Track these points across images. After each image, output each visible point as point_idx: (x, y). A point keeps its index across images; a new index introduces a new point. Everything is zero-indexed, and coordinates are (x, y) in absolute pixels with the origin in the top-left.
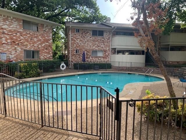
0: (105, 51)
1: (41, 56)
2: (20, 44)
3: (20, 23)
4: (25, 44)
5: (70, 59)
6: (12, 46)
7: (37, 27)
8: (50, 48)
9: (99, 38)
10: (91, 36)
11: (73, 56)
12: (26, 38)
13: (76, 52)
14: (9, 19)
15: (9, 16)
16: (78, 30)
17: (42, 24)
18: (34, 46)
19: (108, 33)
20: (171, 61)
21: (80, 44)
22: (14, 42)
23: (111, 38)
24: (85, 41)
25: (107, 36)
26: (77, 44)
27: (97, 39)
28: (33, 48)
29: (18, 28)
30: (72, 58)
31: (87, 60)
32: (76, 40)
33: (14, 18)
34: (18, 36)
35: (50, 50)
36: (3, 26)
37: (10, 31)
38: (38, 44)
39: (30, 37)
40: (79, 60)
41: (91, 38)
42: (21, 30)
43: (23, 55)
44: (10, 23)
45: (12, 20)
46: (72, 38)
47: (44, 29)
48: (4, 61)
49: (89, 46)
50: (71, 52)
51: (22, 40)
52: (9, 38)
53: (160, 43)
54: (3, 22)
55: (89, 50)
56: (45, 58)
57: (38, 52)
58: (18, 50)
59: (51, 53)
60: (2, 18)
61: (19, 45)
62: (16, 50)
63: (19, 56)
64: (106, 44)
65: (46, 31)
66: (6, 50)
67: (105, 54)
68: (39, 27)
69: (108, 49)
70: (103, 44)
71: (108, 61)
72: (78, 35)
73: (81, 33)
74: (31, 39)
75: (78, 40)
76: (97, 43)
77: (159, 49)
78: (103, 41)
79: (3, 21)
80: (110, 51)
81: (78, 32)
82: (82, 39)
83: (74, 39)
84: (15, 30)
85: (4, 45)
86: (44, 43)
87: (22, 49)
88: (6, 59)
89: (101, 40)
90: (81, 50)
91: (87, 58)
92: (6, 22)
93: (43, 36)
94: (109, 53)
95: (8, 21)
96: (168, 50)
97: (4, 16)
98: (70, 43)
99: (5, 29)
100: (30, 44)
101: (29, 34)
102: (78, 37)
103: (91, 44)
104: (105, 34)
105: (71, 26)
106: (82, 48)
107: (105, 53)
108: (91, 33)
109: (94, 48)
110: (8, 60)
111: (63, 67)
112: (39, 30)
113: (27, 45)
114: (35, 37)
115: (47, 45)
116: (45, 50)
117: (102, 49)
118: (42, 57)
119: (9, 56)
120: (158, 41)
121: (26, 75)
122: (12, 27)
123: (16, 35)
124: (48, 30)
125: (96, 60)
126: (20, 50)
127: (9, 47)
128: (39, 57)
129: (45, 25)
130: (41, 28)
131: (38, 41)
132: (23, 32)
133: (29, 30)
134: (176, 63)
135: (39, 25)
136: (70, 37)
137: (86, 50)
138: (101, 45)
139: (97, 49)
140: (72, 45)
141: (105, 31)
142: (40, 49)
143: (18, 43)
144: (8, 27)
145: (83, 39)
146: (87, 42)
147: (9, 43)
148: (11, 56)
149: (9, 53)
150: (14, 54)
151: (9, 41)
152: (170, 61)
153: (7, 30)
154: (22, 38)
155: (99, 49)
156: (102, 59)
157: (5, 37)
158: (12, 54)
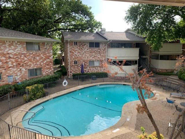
0: (101, 61)
1: (43, 72)
2: (25, 65)
3: (24, 46)
4: (29, 64)
5: (69, 70)
6: (17, 68)
7: (39, 46)
8: (51, 64)
9: (96, 49)
10: (88, 48)
11: (72, 67)
12: (29, 59)
13: (75, 63)
14: (14, 44)
15: (13, 41)
16: (76, 42)
17: (43, 43)
18: (37, 65)
19: (104, 44)
20: (161, 69)
21: (78, 55)
22: (19, 64)
23: (106, 49)
24: (82, 53)
25: (103, 47)
26: (75, 55)
27: (94, 51)
28: (36, 66)
29: (22, 50)
30: (71, 69)
31: (85, 70)
32: (74, 52)
33: (18, 42)
34: (23, 58)
35: (52, 65)
36: (9, 51)
37: (15, 55)
38: (40, 61)
39: (33, 57)
40: (77, 70)
41: (88, 49)
42: (25, 52)
43: (28, 74)
44: (15, 47)
45: (16, 44)
46: (70, 50)
47: (45, 47)
48: (11, 83)
49: (86, 57)
50: (69, 63)
51: (26, 60)
52: (14, 61)
53: (151, 52)
54: (8, 48)
55: (87, 61)
56: (46, 74)
57: (40, 69)
58: (23, 71)
59: (52, 68)
60: (8, 44)
61: (23, 66)
62: (21, 71)
63: (24, 76)
64: (102, 54)
65: (47, 48)
66: (12, 73)
67: (101, 64)
68: (40, 46)
69: (104, 59)
70: (99, 55)
71: (104, 70)
72: (76, 48)
73: (79, 45)
74: (34, 58)
75: (76, 52)
76: (94, 54)
77: (150, 56)
78: (99, 52)
79: (8, 46)
80: (106, 61)
81: (76, 44)
82: (79, 51)
83: (73, 51)
84: (19, 53)
85: (10, 68)
86: (46, 60)
87: (26, 69)
88: (12, 81)
89: (97, 51)
90: (79, 61)
91: (85, 68)
92: (11, 47)
93: (44, 54)
94: (105, 62)
95: (13, 46)
96: (158, 59)
97: (9, 42)
98: (69, 55)
99: (11, 54)
100: (33, 63)
101: (32, 54)
102: (77, 49)
103: (88, 55)
104: (101, 45)
105: (69, 40)
106: (80, 59)
107: (101, 62)
108: (89, 45)
109: (91, 58)
110: (15, 81)
111: (65, 83)
112: (41, 48)
113: (30, 65)
114: (37, 56)
115: (48, 61)
116: (47, 66)
117: (99, 60)
118: (44, 74)
119: (15, 78)
120: (149, 49)
121: (34, 98)
122: (17, 51)
123: (21, 58)
124: (48, 47)
125: (93, 69)
126: (24, 70)
127: (15, 70)
128: (41, 74)
129: (46, 43)
130: (42, 46)
131: (40, 59)
132: (27, 53)
133: (32, 50)
134: (165, 71)
135: (41, 44)
136: (69, 49)
137: (84, 61)
138: (98, 56)
139: (94, 59)
140: (70, 57)
141: (101, 43)
142: (42, 66)
143: (22, 64)
144: (13, 51)
145: (81, 51)
146: (85, 54)
147: (14, 66)
148: (17, 78)
149: (15, 75)
150: (19, 75)
151: (14, 64)
152: (159, 69)
153: (12, 54)
154: (26, 59)
155: (96, 59)
156: (99, 68)
157: (11, 61)
158: (17, 76)
